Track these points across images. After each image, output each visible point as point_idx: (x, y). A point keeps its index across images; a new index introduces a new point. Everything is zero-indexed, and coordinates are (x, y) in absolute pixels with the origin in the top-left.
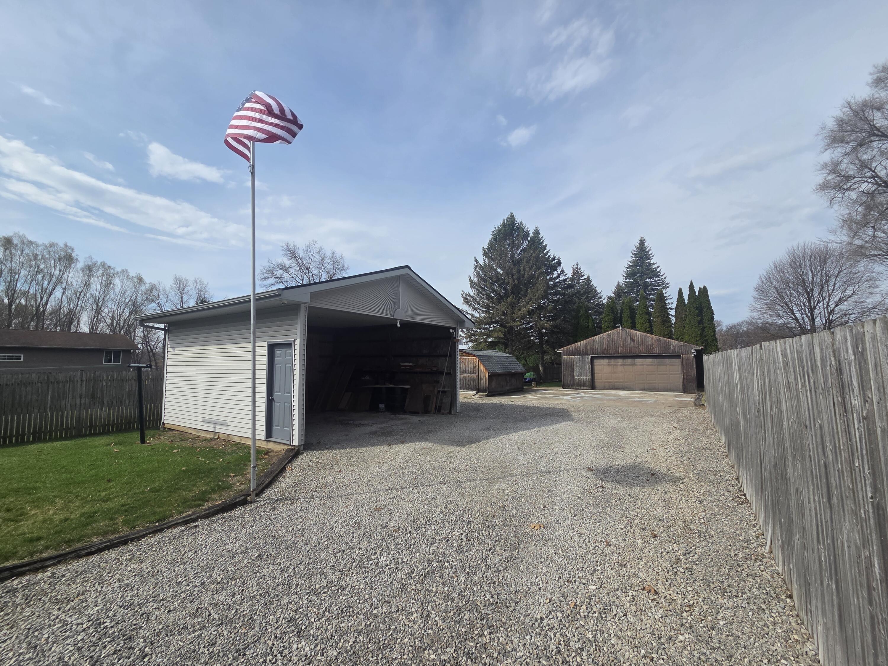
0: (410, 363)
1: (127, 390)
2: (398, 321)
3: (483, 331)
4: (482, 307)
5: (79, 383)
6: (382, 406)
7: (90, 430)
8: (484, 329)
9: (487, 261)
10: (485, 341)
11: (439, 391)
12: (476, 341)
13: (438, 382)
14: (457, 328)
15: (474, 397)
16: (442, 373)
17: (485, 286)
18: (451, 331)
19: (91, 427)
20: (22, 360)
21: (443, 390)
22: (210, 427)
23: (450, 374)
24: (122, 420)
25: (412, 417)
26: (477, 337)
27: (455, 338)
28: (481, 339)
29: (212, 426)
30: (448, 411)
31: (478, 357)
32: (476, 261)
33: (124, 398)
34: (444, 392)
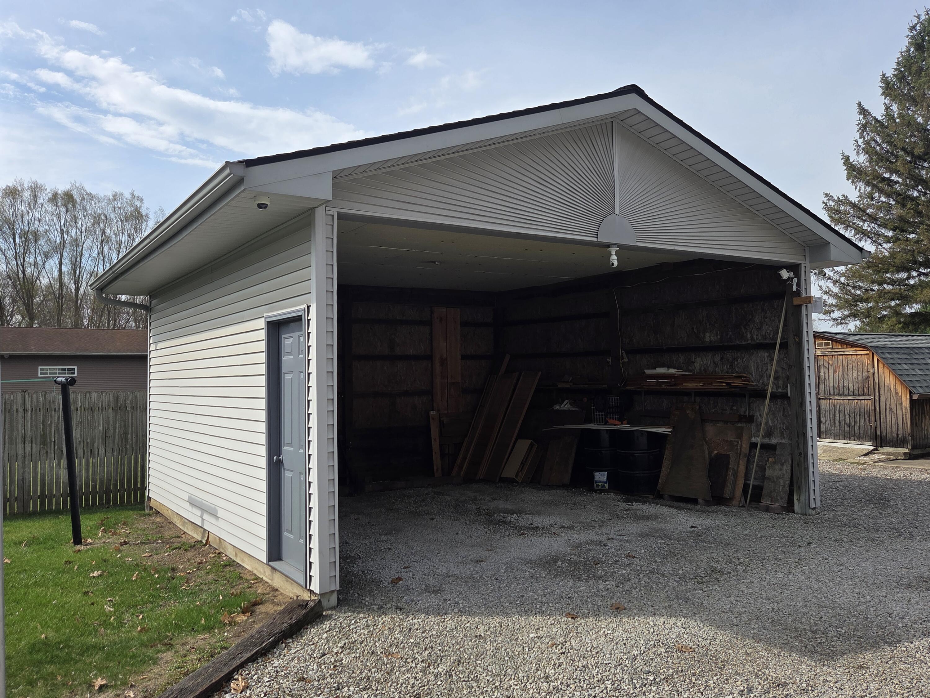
0: (669, 367)
1: (101, 428)
2: (613, 250)
3: (888, 287)
4: (885, 226)
5: (20, 415)
6: (601, 477)
7: (42, 504)
8: (892, 282)
9: (895, 107)
10: (897, 313)
11: (753, 446)
12: (868, 316)
13: (750, 419)
14: (805, 264)
15: (867, 459)
16: (760, 394)
17: (892, 172)
18: (785, 274)
19: (43, 497)
20: (76, 375)
21: (766, 441)
22: (194, 516)
23: (784, 396)
24: (95, 487)
25: (675, 511)
26: (871, 305)
27: (798, 293)
28: (885, 309)
29: (199, 513)
30: (783, 502)
31: (874, 350)
32: (863, 111)
33: (96, 445)
34: (768, 448)
